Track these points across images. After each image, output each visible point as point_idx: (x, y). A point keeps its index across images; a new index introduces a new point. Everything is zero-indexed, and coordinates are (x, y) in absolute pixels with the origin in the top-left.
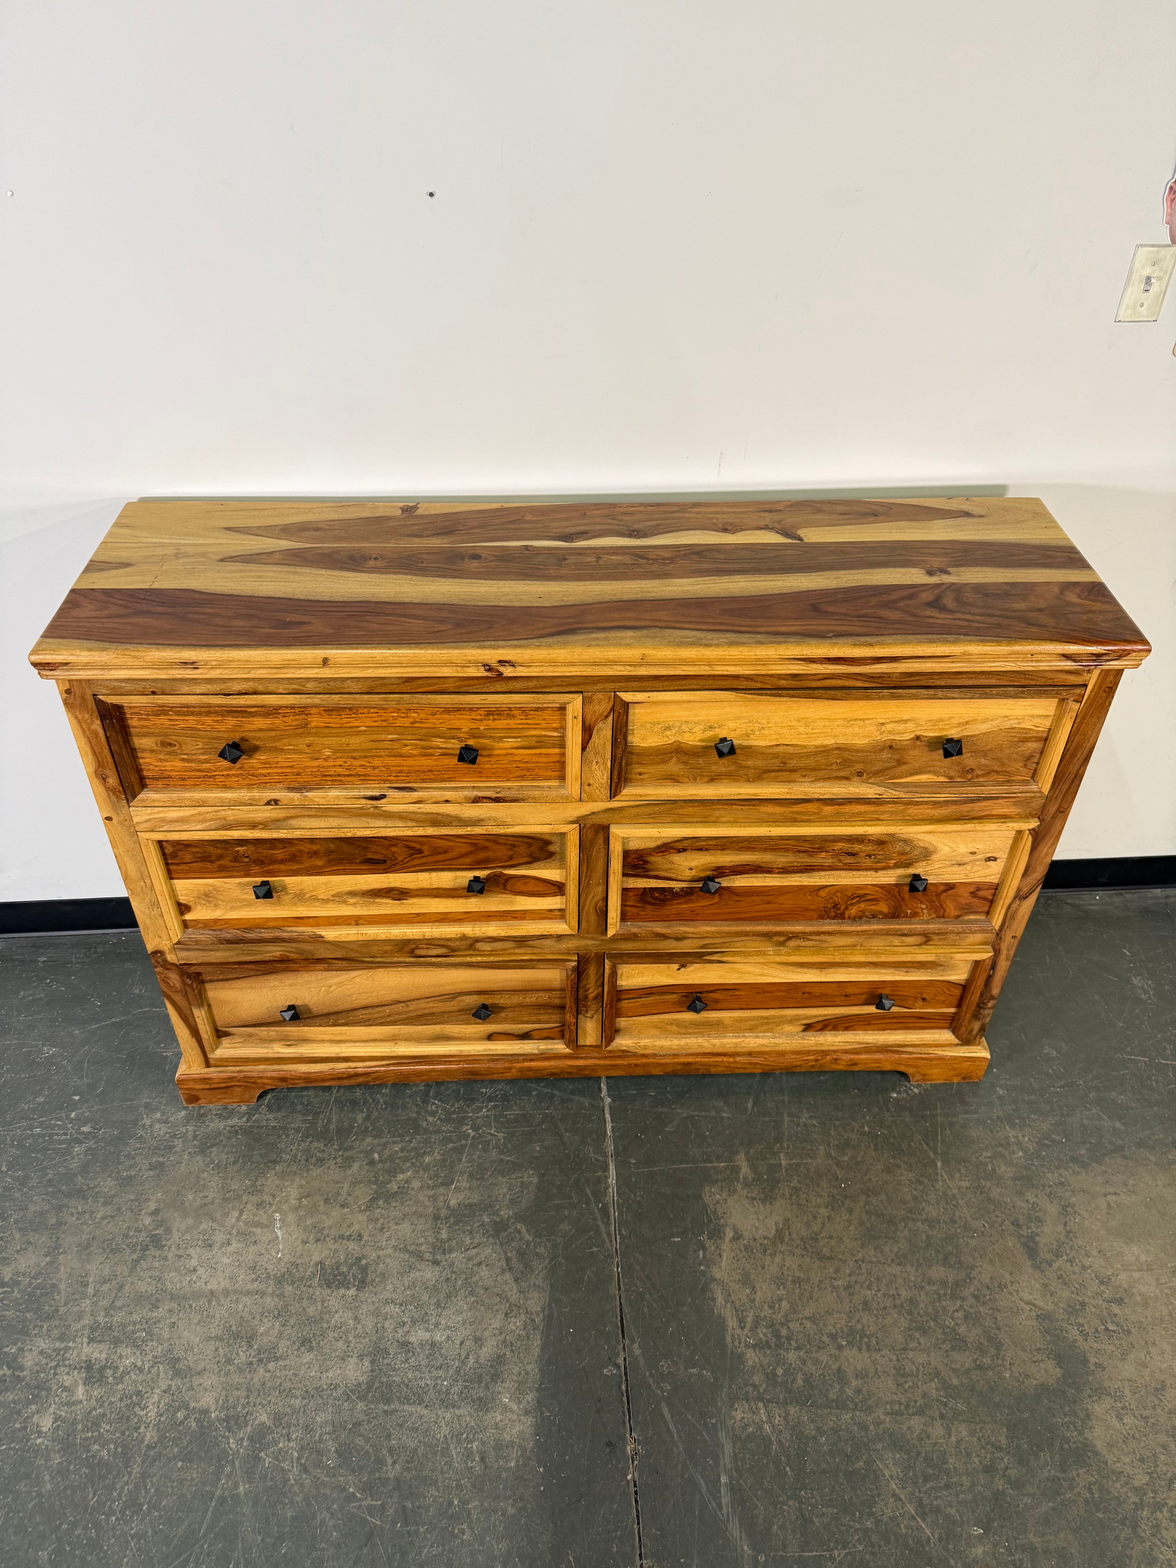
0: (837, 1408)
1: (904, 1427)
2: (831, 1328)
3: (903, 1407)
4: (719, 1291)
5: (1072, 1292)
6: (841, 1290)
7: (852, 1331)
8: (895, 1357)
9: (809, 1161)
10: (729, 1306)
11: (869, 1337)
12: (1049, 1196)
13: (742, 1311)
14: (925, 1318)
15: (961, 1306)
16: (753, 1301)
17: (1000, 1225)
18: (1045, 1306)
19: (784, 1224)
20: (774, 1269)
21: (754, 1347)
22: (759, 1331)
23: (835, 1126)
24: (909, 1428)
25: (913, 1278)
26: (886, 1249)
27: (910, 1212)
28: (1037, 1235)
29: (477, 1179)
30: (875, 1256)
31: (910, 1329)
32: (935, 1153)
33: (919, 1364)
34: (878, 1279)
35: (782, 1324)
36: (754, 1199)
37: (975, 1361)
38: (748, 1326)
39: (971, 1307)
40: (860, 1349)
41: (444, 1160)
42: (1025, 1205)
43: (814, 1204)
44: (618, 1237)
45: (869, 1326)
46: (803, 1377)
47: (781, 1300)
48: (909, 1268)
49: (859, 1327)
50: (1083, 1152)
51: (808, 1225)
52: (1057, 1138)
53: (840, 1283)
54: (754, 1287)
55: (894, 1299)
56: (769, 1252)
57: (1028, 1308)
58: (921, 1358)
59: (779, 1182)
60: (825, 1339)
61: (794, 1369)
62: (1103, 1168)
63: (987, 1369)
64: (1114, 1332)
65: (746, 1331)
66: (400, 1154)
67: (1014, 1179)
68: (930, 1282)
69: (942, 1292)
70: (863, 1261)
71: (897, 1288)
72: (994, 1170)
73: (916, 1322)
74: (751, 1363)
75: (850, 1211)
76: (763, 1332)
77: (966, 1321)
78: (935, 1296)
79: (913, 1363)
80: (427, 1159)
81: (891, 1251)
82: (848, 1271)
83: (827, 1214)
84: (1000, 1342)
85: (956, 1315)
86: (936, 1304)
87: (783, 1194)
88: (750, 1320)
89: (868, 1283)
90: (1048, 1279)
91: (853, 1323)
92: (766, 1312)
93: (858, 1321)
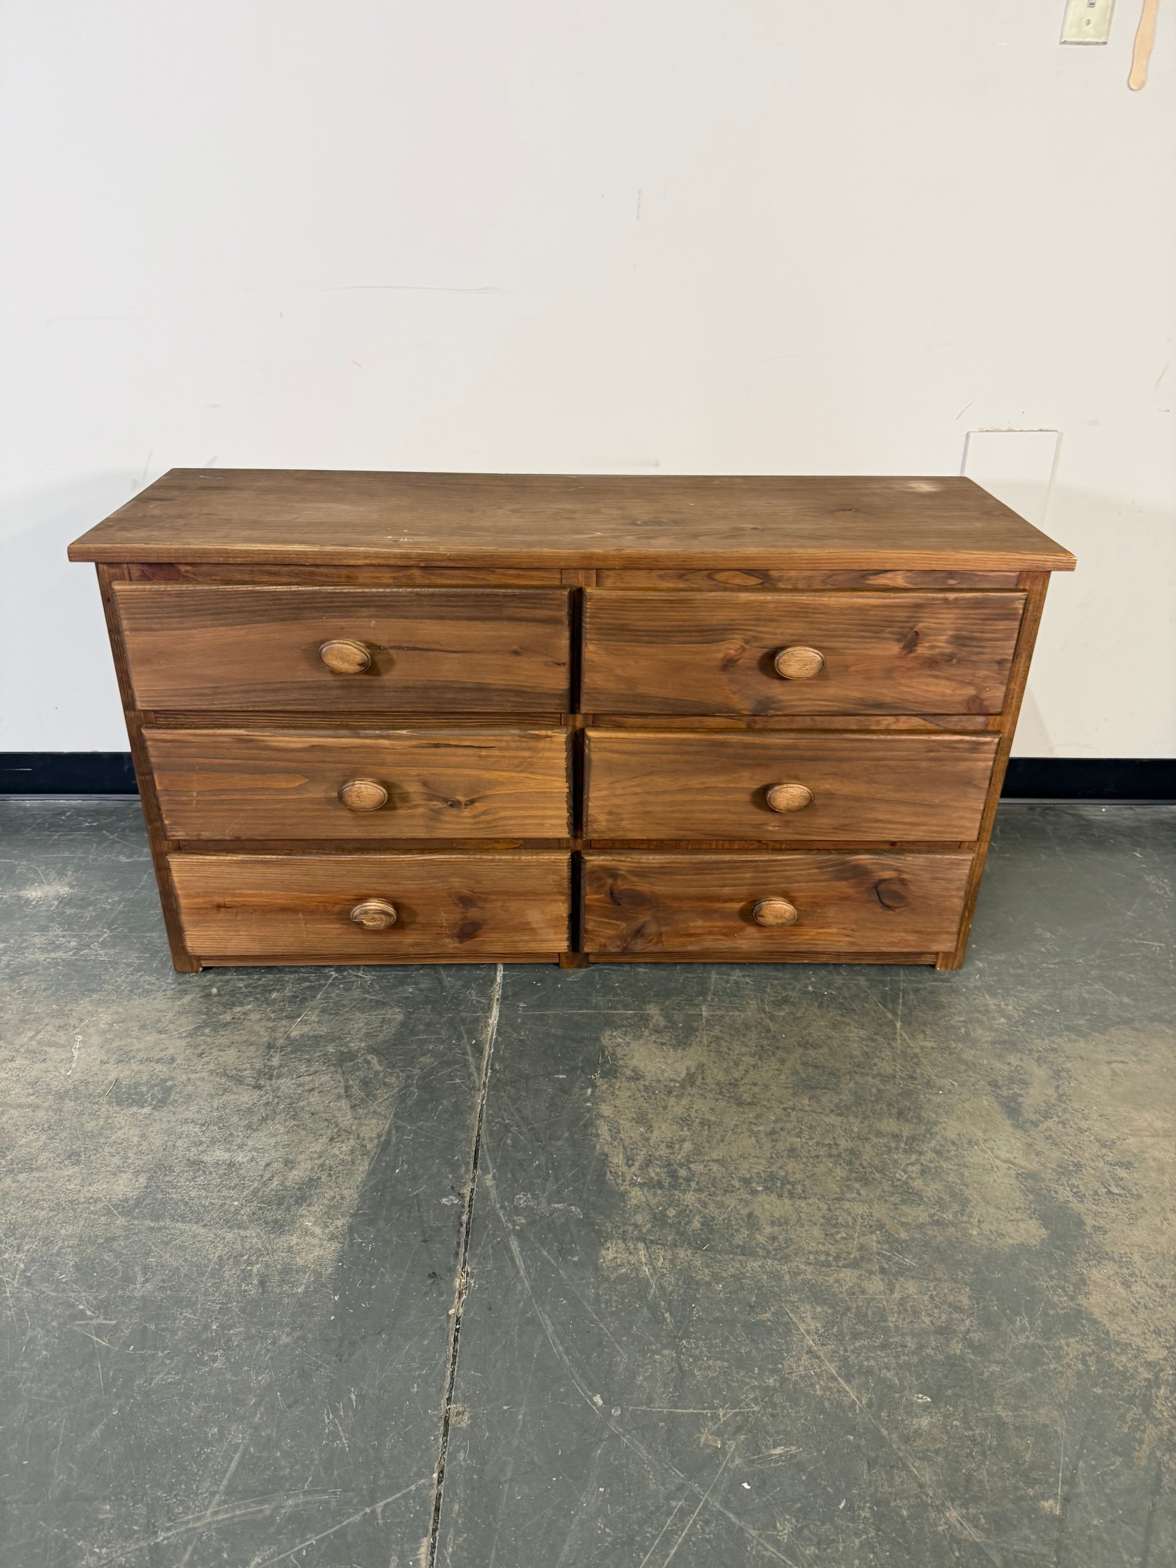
0: (743, 1254)
1: (831, 1280)
2: (744, 1172)
3: (831, 1259)
4: (606, 1128)
5: (1065, 1153)
6: (762, 1136)
7: (772, 1177)
8: (825, 1207)
9: (737, 1013)
10: (615, 1143)
11: (793, 1184)
12: (1037, 1061)
13: (632, 1149)
14: (869, 1170)
15: (917, 1160)
16: (648, 1139)
17: (973, 1085)
18: (1028, 1165)
19: (697, 1069)
20: (679, 1111)
21: (642, 1185)
22: (650, 1170)
23: (772, 985)
24: (837, 1281)
25: (856, 1130)
26: (824, 1100)
27: (859, 1066)
28: (1021, 1095)
29: (330, 1014)
30: (809, 1105)
31: (848, 1179)
32: (895, 1014)
33: (857, 1215)
34: (811, 1128)
35: (681, 1165)
36: (663, 1044)
37: (931, 1216)
38: (637, 1164)
39: (931, 1162)
40: (780, 1196)
41: (295, 997)
42: (1007, 1068)
43: (736, 1052)
44: (490, 1071)
45: (794, 1173)
46: (701, 1220)
47: (684, 1140)
48: (852, 1119)
50: (1081, 1022)
51: (727, 1071)
52: (1049, 1008)
53: (761, 1128)
54: (651, 1127)
55: (830, 1148)
56: (675, 1093)
57: (1005, 1166)
58: (860, 1209)
59: (697, 1030)
60: (736, 1183)
61: (691, 1211)
62: (1107, 1038)
63: (947, 1225)
64: (1120, 1195)
65: (633, 1169)
67: (993, 1043)
68: (879, 1134)
69: (893, 1145)
70: (793, 1109)
71: (834, 1138)
72: (968, 1034)
73: (857, 1173)
74: (634, 1201)
75: (783, 1061)
76: (655, 1172)
77: (922, 1175)
78: (884, 1149)
79: (849, 1214)
80: (275, 996)
81: (831, 1102)
82: (773, 1118)
83: (752, 1063)
84: (966, 1198)
85: (910, 1168)
86: (885, 1156)
87: (701, 1042)
88: (640, 1158)
89: (797, 1130)
90: (1035, 1139)
91: (774, 1168)
92: (663, 1151)
93: (781, 1168)
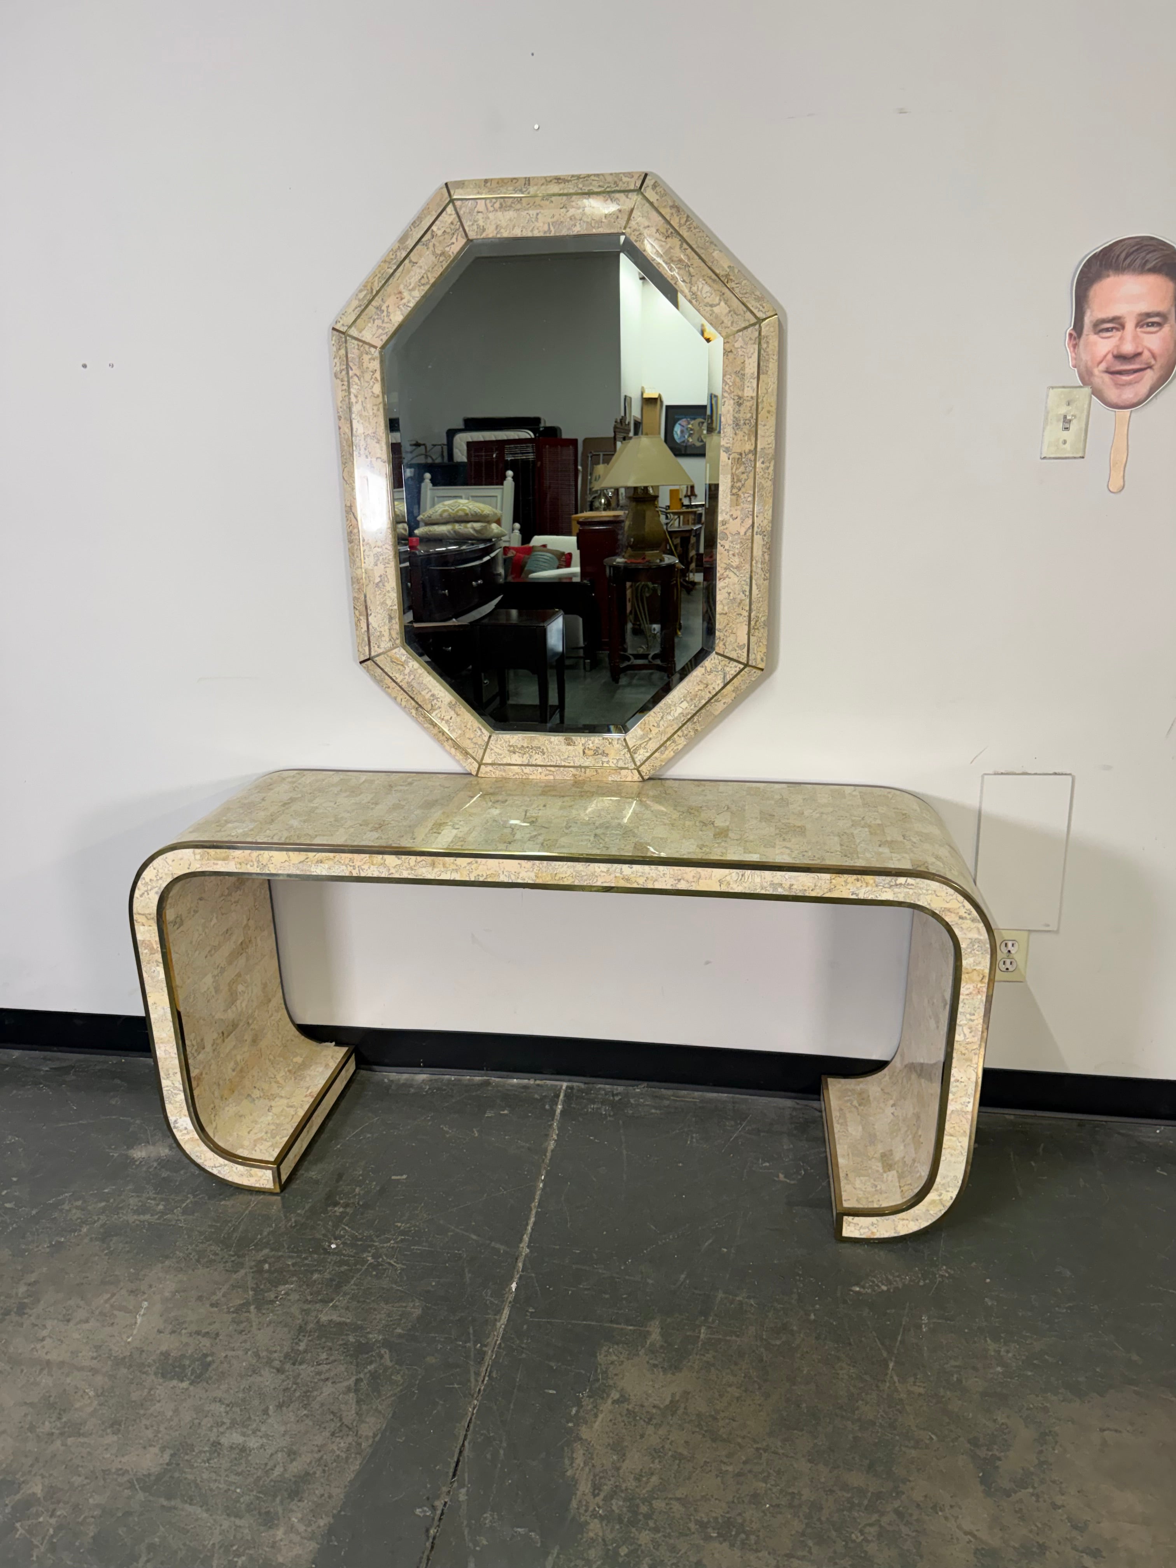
2: (704, 1515)
4: (581, 1452)
5: (1031, 1531)
6: (729, 1477)
7: (729, 1523)
9: (734, 1338)
10: (587, 1469)
11: (748, 1534)
12: (1025, 1420)
13: (601, 1478)
14: (826, 1526)
15: (875, 1520)
16: (618, 1469)
17: (952, 1441)
18: (989, 1541)
19: (681, 1397)
20: (654, 1440)
21: (602, 1518)
22: (614, 1502)
25: (823, 1479)
28: (999, 1459)
29: (358, 1302)
30: (783, 1448)
31: (803, 1534)
32: (890, 1352)
34: (779, 1472)
35: (644, 1500)
36: (655, 1366)
38: (602, 1494)
39: (890, 1524)
40: (732, 1545)
41: (332, 1280)
42: (991, 1425)
43: (724, 1381)
44: (487, 1378)
45: (752, 1521)
47: (652, 1474)
48: (819, 1468)
49: (740, 1520)
51: (710, 1402)
53: (730, 1468)
54: (624, 1455)
55: (793, 1498)
56: (654, 1421)
57: (966, 1538)
60: (692, 1526)
61: (642, 1552)
65: (597, 1500)
66: (291, 1268)
69: (854, 1501)
70: (765, 1451)
72: (960, 1381)
73: (813, 1528)
74: (591, 1535)
76: (617, 1505)
77: (877, 1539)
78: (844, 1504)
80: (316, 1276)
82: (744, 1458)
85: (868, 1529)
87: (691, 1368)
88: (606, 1489)
89: (765, 1474)
90: (1002, 1510)
91: (734, 1514)
92: (631, 1484)
93: (740, 1514)
